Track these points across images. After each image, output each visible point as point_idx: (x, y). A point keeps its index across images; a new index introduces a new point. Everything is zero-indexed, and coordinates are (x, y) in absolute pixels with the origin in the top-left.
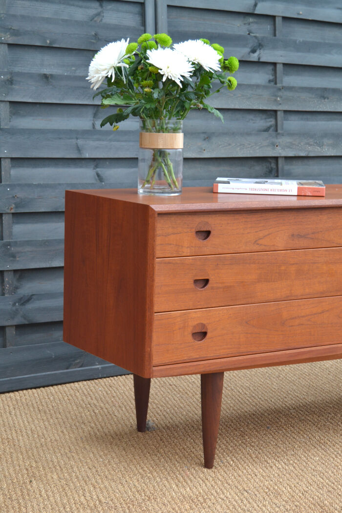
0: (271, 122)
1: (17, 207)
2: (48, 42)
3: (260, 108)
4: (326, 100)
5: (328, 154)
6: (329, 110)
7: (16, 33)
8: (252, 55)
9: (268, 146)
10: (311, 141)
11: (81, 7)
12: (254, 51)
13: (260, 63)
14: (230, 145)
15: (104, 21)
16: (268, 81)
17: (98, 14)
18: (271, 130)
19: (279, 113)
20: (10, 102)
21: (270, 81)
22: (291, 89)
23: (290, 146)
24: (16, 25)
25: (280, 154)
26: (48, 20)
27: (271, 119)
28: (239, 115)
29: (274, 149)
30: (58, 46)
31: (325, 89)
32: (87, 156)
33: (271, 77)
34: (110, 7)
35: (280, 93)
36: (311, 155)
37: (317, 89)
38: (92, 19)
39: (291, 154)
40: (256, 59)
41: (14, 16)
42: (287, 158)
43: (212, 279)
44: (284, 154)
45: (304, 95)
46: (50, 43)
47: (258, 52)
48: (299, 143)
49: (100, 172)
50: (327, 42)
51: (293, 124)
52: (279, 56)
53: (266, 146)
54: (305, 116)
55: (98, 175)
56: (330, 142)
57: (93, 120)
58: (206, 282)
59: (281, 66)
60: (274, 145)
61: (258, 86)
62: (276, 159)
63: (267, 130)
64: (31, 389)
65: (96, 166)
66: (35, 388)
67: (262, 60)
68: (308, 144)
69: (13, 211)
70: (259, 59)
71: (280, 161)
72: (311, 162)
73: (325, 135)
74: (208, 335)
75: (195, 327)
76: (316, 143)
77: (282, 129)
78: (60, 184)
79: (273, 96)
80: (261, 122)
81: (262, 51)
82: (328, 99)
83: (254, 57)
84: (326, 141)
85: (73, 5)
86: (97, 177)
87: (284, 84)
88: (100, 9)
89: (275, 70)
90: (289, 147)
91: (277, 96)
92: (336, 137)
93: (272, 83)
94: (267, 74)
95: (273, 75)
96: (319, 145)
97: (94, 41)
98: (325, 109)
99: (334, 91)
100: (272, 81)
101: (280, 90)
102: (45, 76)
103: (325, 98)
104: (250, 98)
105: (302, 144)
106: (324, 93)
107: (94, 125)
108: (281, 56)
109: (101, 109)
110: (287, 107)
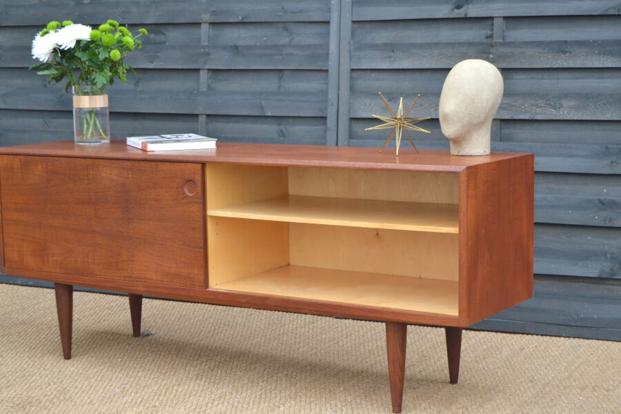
2: (240, 18)
4: (567, 54)
5: (568, 118)
6: (573, 66)
7: (214, 13)
8: (457, 11)
10: (541, 102)
12: (459, 7)
13: (466, 19)
16: (484, 36)
20: (209, 70)
21: (487, 37)
22: (508, 44)
30: (249, 21)
31: (566, 42)
32: (269, 114)
33: (489, 32)
35: (493, 50)
36: (539, 117)
37: (551, 43)
40: (462, 15)
45: (529, 51)
46: (242, 19)
47: (465, 8)
48: (522, 105)
49: (284, 129)
52: (497, 9)
55: (282, 131)
56: (573, 103)
57: (280, 83)
59: (501, 20)
61: (461, 44)
65: (280, 124)
67: (468, 16)
68: (537, 106)
70: (466, 15)
73: (566, 95)
76: (550, 104)
79: (482, 53)
81: (470, 6)
82: (570, 53)
83: (459, 13)
84: (566, 103)
86: (280, 133)
91: (489, 53)
92: (585, 97)
93: (491, 39)
94: (484, 29)
95: (492, 30)
96: (554, 107)
97: (281, 14)
98: (566, 65)
99: (580, 43)
100: (491, 36)
101: (492, 46)
102: (236, 47)
103: (565, 53)
104: (450, 57)
105: (526, 105)
106: (561, 47)
107: (279, 87)
108: (499, 9)
109: (286, 73)
110: (504, 65)
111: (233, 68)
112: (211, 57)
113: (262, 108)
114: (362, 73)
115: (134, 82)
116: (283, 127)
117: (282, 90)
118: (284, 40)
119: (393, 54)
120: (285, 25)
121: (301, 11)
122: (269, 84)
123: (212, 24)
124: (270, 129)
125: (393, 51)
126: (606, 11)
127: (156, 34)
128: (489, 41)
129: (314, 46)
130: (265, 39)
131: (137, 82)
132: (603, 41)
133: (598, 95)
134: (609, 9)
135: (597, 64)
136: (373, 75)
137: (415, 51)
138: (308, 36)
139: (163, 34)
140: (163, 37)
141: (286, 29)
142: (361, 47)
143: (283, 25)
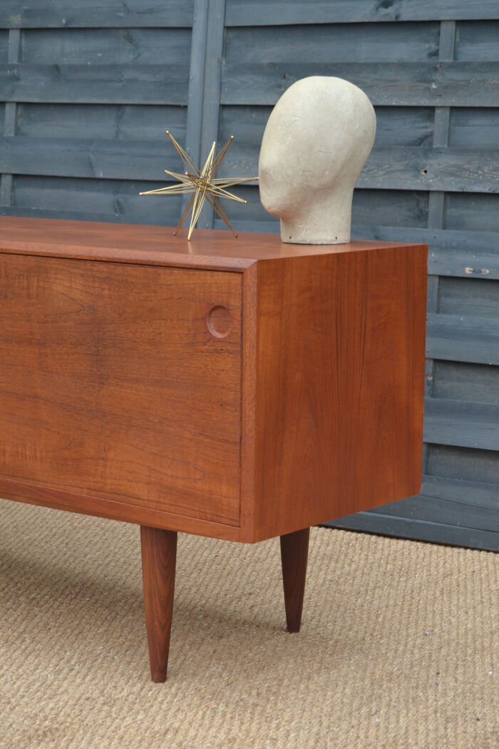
0: (426, 128)
2: (64, 21)
8: (383, 11)
9: (403, 171)
12: (386, 4)
13: (398, 25)
16: (425, 54)
19: (438, 112)
22: (461, 67)
23: (454, 173)
25: (428, 185)
27: (424, 124)
29: (416, 176)
30: (76, 26)
32: (101, 175)
33: (433, 46)
35: (437, 76)
40: (392, 19)
44: (440, 186)
45: (494, 78)
46: (66, 24)
47: (396, 5)
48: (479, 167)
49: (121, 200)
51: (482, 132)
53: (399, 171)
55: (118, 203)
57: (118, 126)
59: (452, 27)
60: (417, 170)
62: (426, 193)
63: (417, 143)
65: (116, 192)
67: (402, 19)
70: (397, 17)
71: (433, 200)
77: (445, 141)
79: (421, 81)
80: (404, 129)
81: (405, 3)
83: (387, 14)
86: (116, 206)
89: (438, 33)
90: (452, 174)
91: (430, 82)
93: (434, 58)
94: (427, 42)
95: (438, 44)
97: (122, 14)
100: (436, 54)
101: (436, 69)
102: (56, 68)
105: (486, 169)
107: (117, 133)
108: (449, 8)
109: (128, 110)
110: (454, 102)
111: (52, 101)
112: (20, 83)
113: (90, 165)
114: (239, 112)
116: (120, 197)
117: (121, 137)
118: (126, 57)
119: (284, 81)
120: (127, 32)
121: (151, 11)
122: (102, 127)
123: (25, 31)
124: (101, 199)
125: (285, 77)
128: (433, 60)
129: (168, 67)
130: (100, 55)
138: (159, 51)
141: (130, 39)
142: (237, 69)
143: (125, 33)
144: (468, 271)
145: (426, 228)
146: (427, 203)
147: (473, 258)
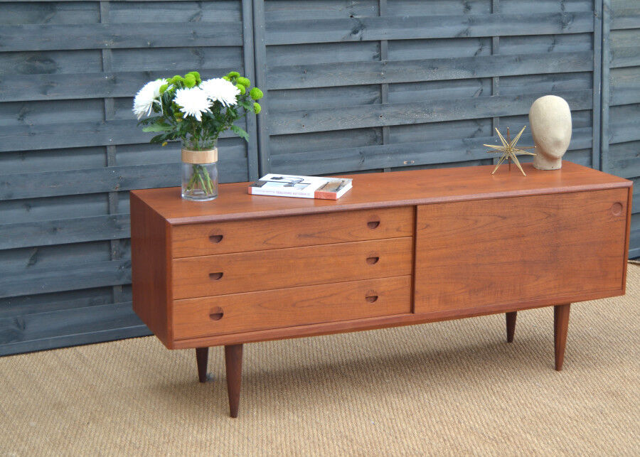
0: (376, 94)
1: (121, 187)
2: (149, 43)
3: (363, 83)
4: (435, 70)
5: (438, 120)
6: (439, 79)
7: (117, 39)
8: (354, 36)
9: (371, 117)
10: (419, 109)
11: (181, 9)
12: (355, 32)
13: (362, 43)
14: (330, 119)
15: (203, 19)
16: (372, 57)
17: (197, 14)
18: (376, 101)
19: (383, 86)
20: (114, 98)
21: (374, 57)
22: (395, 63)
23: (395, 116)
24: (118, 32)
25: (384, 123)
26: (147, 25)
27: (376, 92)
28: (339, 92)
29: (377, 120)
30: (158, 46)
31: (434, 60)
33: (376, 54)
34: (209, 6)
35: (384, 68)
36: (419, 122)
37: (425, 61)
38: (191, 19)
39: (396, 123)
40: (358, 39)
41: (117, 25)
42: (392, 127)
43: (226, 272)
44: (388, 123)
45: (410, 68)
46: (151, 44)
47: (360, 33)
48: (405, 112)
50: (438, 15)
51: (401, 94)
52: (384, 34)
53: (368, 118)
54: (413, 87)
56: (440, 108)
58: (221, 275)
59: (386, 43)
60: (377, 116)
61: (360, 63)
62: (381, 128)
63: (371, 102)
64: (137, 337)
66: (141, 337)
67: (364, 39)
68: (415, 112)
69: (118, 190)
70: (361, 39)
71: (385, 131)
72: (419, 128)
73: (435, 103)
74: (225, 316)
75: (212, 309)
76: (424, 111)
77: (387, 100)
78: (161, 165)
79: (376, 71)
80: (365, 96)
81: (364, 31)
82: (437, 68)
83: (356, 37)
84: (435, 108)
85: (173, 9)
87: (390, 59)
88: (198, 10)
89: (379, 47)
91: (381, 71)
92: (448, 103)
93: (378, 59)
94: (372, 50)
95: (380, 51)
96: (428, 113)
97: (193, 39)
98: (434, 78)
99: (444, 61)
100: (378, 56)
101: (383, 65)
102: (146, 73)
103: (434, 68)
104: (351, 75)
105: (408, 112)
106: (432, 64)
110: (392, 81)
112: (117, 85)
115: (18, 116)
118: (194, 65)
119: (304, 75)
120: (196, 50)
121: (213, 36)
123: (114, 50)
125: (304, 73)
126: (459, 35)
127: (43, 61)
128: (376, 60)
130: (174, 64)
131: (21, 116)
132: (459, 59)
133: (457, 101)
134: (461, 33)
135: (455, 77)
136: (285, 94)
137: (322, 71)
138: (219, 61)
139: (52, 61)
140: (52, 64)
141: (197, 53)
142: (274, 70)
143: (194, 50)
144: (405, 163)
145: (382, 144)
146: (382, 133)
147: (407, 156)
